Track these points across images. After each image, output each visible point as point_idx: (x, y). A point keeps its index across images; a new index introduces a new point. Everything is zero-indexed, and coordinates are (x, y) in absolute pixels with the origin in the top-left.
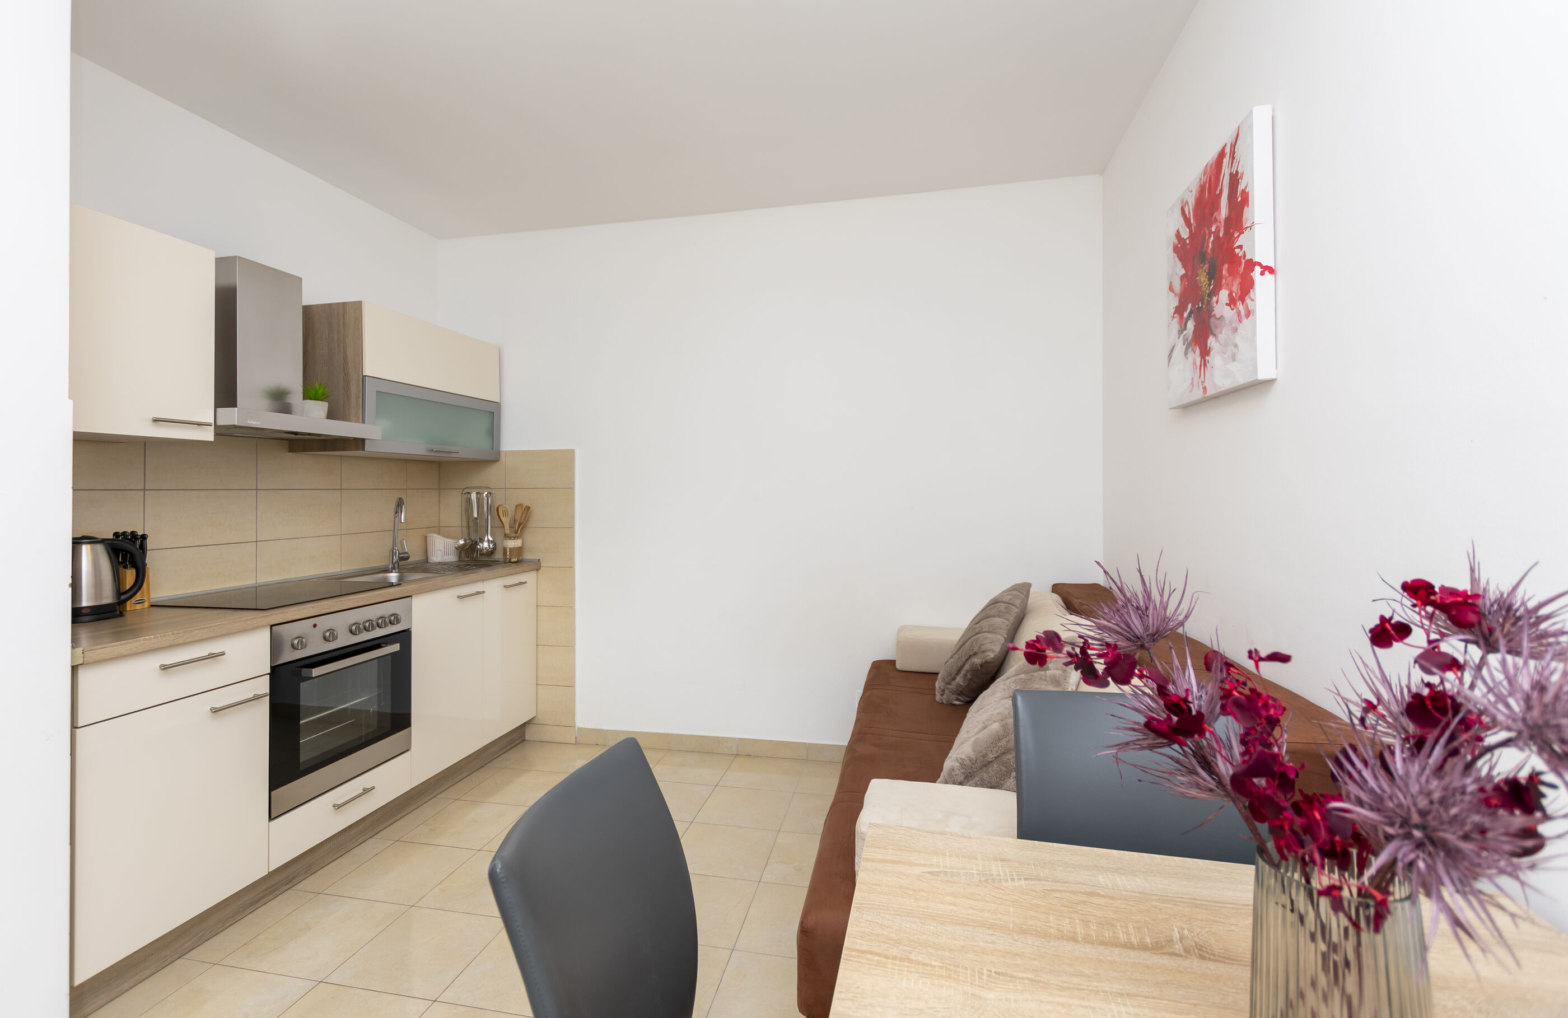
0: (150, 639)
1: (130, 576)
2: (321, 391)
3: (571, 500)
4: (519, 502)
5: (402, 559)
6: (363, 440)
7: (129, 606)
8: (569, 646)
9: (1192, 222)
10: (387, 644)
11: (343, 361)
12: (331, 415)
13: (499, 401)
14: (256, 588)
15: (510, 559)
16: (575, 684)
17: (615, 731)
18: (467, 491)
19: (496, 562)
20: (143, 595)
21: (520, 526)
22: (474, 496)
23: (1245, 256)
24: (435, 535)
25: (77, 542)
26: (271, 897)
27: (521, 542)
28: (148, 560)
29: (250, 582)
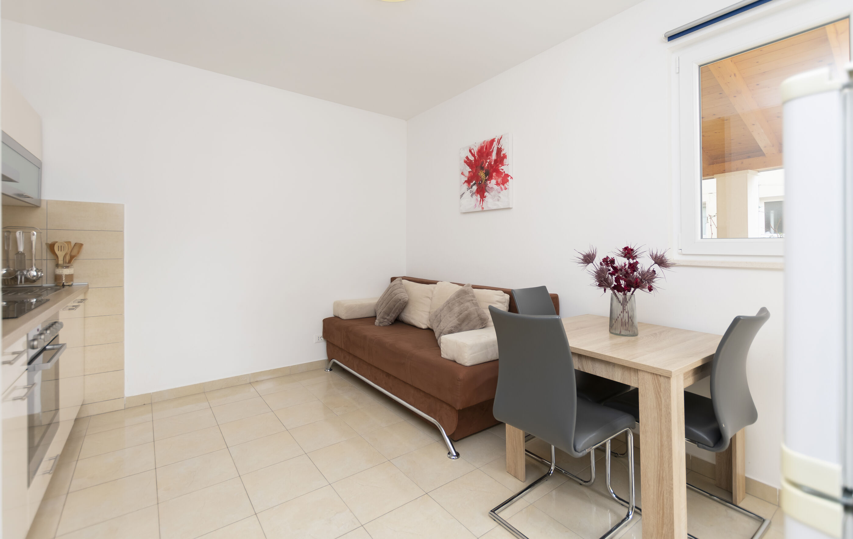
3: (121, 240)
9: (476, 156)
13: (42, 161)
15: (65, 282)
16: (123, 369)
21: (71, 258)
22: (18, 234)
23: (504, 172)
27: (72, 270)
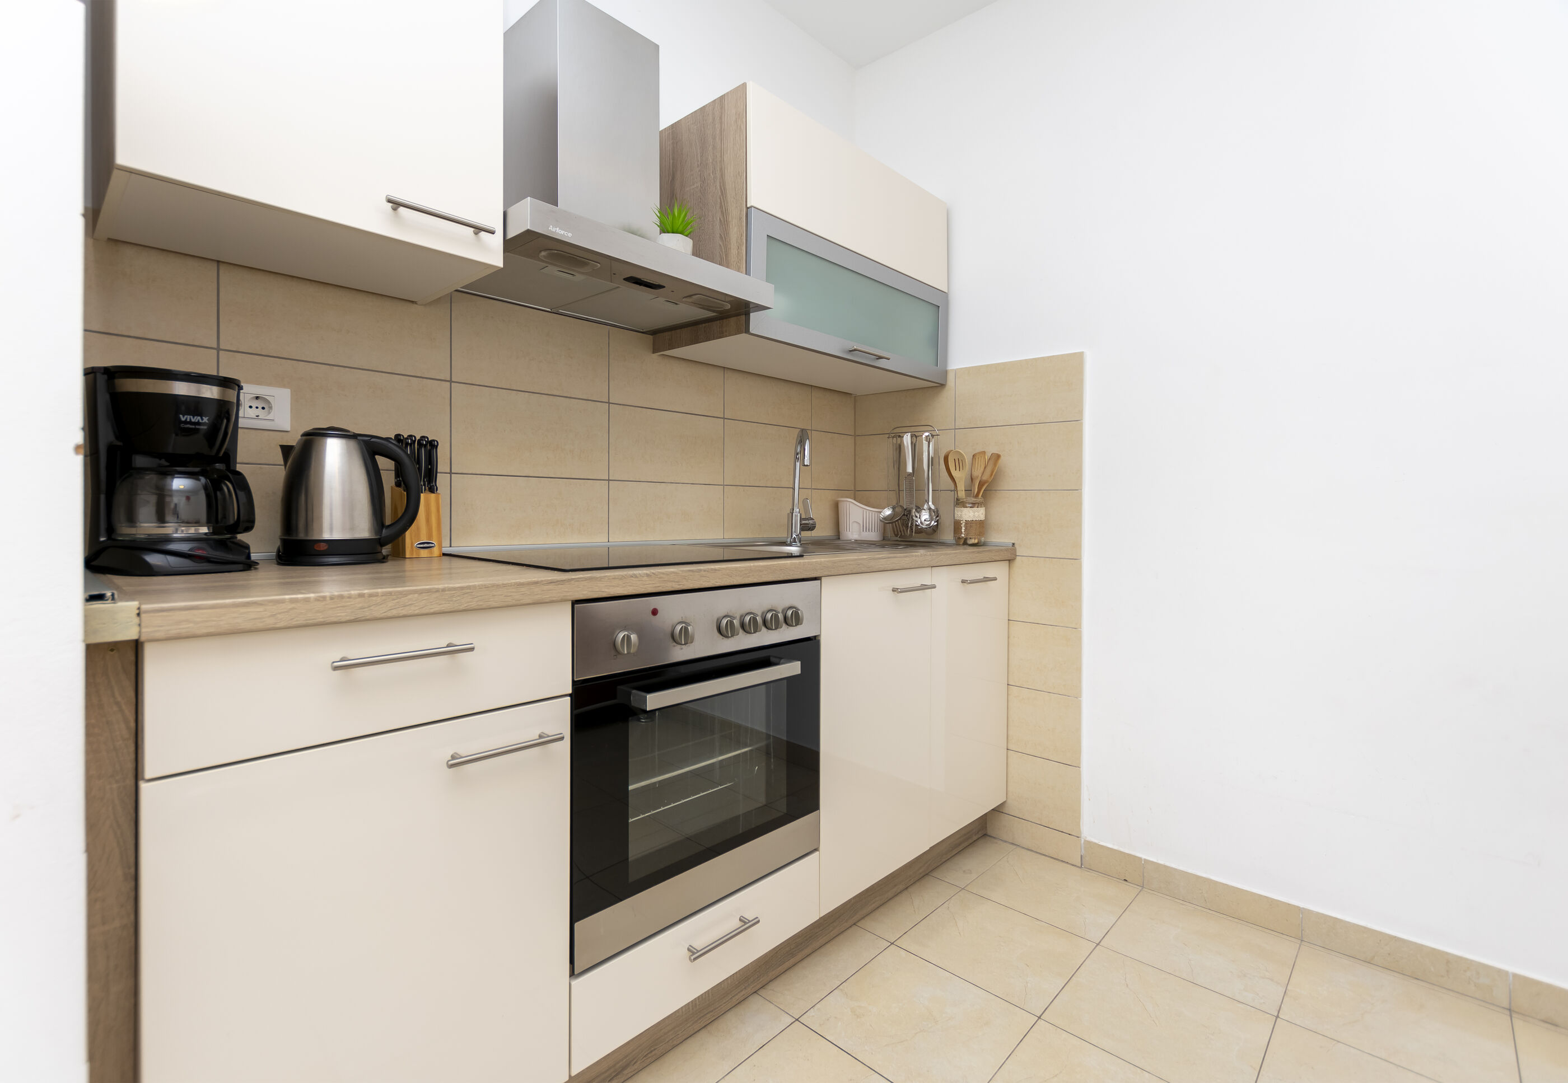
3: (1077, 444)
4: (979, 449)
5: (804, 527)
6: (748, 306)
8: (1070, 695)
10: (779, 660)
11: (720, 194)
12: (698, 255)
13: (947, 292)
14: (608, 548)
15: (966, 539)
16: (1080, 763)
18: (897, 434)
19: (943, 544)
20: (422, 534)
21: (983, 485)
22: (907, 442)
24: (852, 501)
27: (984, 513)
29: (600, 539)
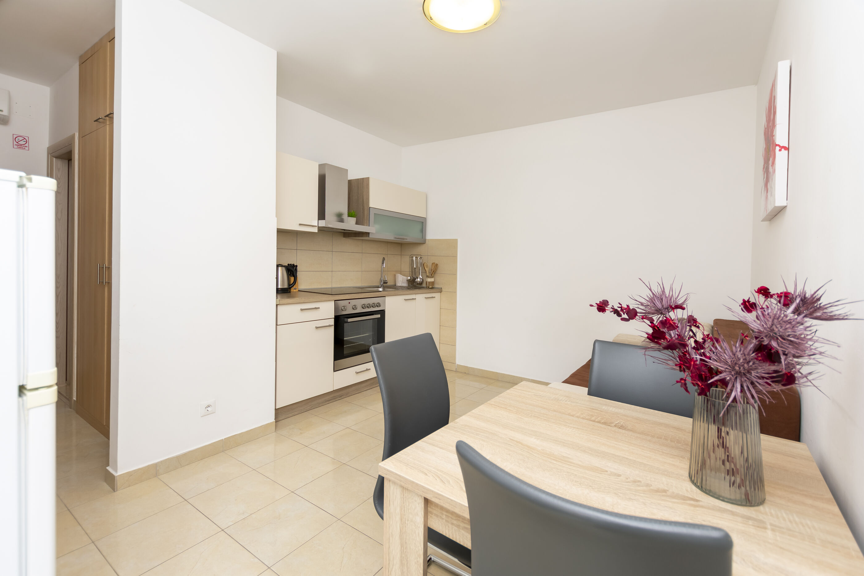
0: (297, 299)
1: (292, 279)
2: (353, 214)
3: (456, 262)
4: (434, 262)
5: (385, 283)
6: (369, 233)
7: (292, 290)
8: (454, 327)
10: (376, 314)
11: (362, 202)
12: (357, 223)
13: (426, 218)
14: (332, 288)
15: (429, 287)
16: (456, 344)
17: (473, 368)
18: (412, 256)
19: (423, 288)
20: (296, 287)
21: (434, 272)
22: (414, 258)
24: (399, 275)
25: (278, 266)
26: (334, 400)
27: (434, 280)
28: (298, 274)
29: (330, 286)
